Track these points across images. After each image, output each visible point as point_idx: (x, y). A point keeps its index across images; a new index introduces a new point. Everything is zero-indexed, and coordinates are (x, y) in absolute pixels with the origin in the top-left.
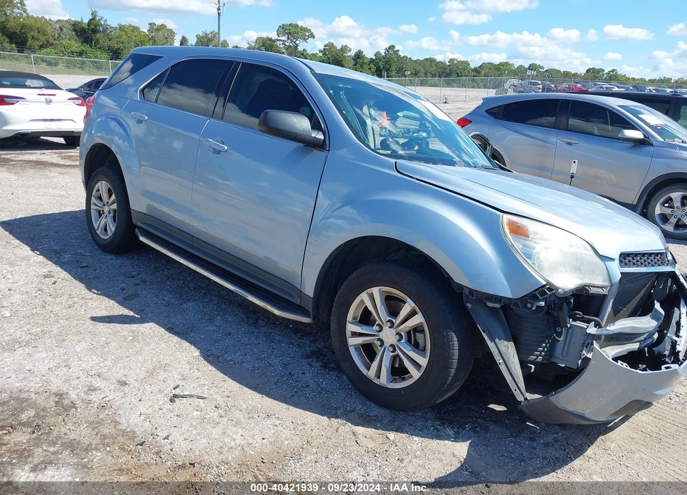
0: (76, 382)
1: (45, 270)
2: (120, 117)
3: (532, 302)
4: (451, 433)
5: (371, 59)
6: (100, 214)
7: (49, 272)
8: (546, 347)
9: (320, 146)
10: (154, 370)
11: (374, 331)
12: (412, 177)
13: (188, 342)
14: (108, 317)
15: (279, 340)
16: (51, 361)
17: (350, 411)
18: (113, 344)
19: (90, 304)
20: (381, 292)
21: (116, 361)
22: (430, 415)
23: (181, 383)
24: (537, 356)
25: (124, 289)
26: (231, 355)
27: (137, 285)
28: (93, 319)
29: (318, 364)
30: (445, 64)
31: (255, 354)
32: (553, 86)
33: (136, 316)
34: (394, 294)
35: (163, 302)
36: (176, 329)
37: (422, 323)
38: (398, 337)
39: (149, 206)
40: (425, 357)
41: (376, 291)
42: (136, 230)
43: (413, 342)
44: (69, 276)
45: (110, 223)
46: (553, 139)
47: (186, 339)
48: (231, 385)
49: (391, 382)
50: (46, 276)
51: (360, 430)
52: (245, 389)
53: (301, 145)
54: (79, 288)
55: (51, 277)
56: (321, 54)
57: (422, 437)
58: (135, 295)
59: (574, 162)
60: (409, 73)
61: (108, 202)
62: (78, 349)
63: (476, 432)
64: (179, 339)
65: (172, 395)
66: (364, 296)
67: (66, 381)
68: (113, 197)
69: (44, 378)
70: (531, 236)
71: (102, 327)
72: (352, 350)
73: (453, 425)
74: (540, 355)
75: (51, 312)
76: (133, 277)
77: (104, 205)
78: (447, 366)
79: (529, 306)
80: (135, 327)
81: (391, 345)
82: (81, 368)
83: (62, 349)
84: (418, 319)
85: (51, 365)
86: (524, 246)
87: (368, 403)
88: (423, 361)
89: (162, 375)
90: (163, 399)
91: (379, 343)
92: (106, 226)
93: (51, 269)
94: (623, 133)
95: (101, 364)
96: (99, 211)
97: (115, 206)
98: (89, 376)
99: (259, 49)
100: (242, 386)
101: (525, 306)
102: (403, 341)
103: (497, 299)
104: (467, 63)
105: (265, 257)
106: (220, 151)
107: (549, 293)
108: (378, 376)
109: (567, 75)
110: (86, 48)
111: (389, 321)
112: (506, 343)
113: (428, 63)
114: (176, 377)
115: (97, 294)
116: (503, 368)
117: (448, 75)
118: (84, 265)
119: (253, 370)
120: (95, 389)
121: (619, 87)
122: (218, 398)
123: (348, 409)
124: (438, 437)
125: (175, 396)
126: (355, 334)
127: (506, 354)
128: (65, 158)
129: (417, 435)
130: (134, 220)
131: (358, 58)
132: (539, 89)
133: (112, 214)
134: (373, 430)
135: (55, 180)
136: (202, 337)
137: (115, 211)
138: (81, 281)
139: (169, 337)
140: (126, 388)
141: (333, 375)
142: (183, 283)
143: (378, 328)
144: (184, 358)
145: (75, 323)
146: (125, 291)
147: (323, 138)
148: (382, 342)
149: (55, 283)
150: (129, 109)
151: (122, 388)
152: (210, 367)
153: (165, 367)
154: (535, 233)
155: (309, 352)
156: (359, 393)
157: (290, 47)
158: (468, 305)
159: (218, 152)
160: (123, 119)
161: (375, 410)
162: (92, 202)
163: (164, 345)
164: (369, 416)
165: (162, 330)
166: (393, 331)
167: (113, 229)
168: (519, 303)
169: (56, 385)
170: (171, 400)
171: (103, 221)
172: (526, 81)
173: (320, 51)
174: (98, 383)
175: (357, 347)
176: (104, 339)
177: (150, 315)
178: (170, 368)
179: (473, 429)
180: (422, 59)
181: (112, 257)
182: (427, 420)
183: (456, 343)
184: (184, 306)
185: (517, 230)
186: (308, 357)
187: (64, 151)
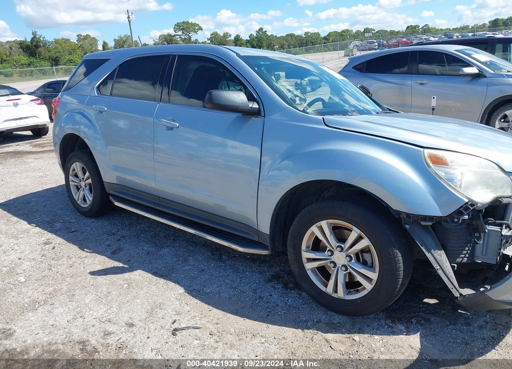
0: (92, 330)
1: (43, 239)
2: (84, 110)
3: (458, 217)
4: (403, 328)
5: (247, 40)
6: (78, 188)
7: (47, 239)
8: (469, 250)
9: (256, 113)
10: (152, 310)
11: (325, 256)
12: (340, 129)
13: (173, 282)
14: (103, 270)
15: (243, 270)
16: (68, 314)
17: (318, 322)
18: (114, 293)
19: (86, 262)
20: (329, 224)
21: (120, 307)
22: (381, 316)
23: (177, 318)
24: (463, 258)
25: (109, 246)
26: (209, 287)
27: (119, 240)
28: (92, 273)
29: (280, 286)
30: (302, 36)
31: (227, 284)
32: (385, 42)
33: (125, 266)
34: (340, 224)
35: (143, 251)
36: (160, 272)
37: (368, 245)
38: (348, 259)
39: (118, 178)
40: (375, 272)
41: (324, 224)
42: (110, 197)
43: (361, 261)
44: (64, 240)
45: (87, 194)
46: (409, 82)
47: (170, 280)
48: (217, 313)
49: (347, 294)
50: (46, 244)
51: (330, 336)
52: (229, 315)
53: (240, 115)
54: (73, 249)
55: (49, 243)
56: (209, 42)
57: (381, 335)
58: (120, 249)
59: (434, 98)
60: (277, 47)
61: (83, 179)
62: (87, 301)
63: (422, 325)
64: (165, 281)
65: (172, 329)
66: (314, 229)
67: (84, 330)
68: (87, 174)
69: (66, 330)
70: (450, 164)
71: (101, 279)
72: (310, 273)
73: (402, 321)
74: (465, 257)
75: (57, 272)
76: (114, 234)
77: (80, 181)
78: (396, 277)
79: (456, 220)
80: (127, 275)
81: (342, 266)
82: (94, 317)
83: (74, 303)
84: (365, 243)
85: (69, 318)
86: (446, 173)
87: (330, 313)
88: (374, 276)
89: (160, 313)
90: (167, 334)
91: (332, 265)
92: (84, 197)
93: (48, 237)
94: (462, 71)
95: (109, 311)
96: (77, 186)
97: (90, 181)
98: (102, 323)
99: (162, 43)
100: (225, 313)
101: (453, 221)
102: (353, 261)
103: (431, 218)
104: (318, 34)
105: (215, 204)
106: (173, 128)
107: (471, 208)
108: (336, 291)
109: (392, 33)
110: (32, 59)
111: (338, 246)
112: (439, 252)
113: (289, 38)
114: (171, 313)
115: (90, 252)
116: (440, 272)
117: (306, 44)
118: (73, 230)
119: (230, 298)
120: (110, 334)
121: (434, 37)
122: (209, 325)
123: (315, 320)
124: (394, 333)
125: (176, 330)
126: (310, 260)
127: (441, 261)
128: (36, 146)
129: (376, 334)
130: (107, 190)
131: (237, 41)
132: (376, 46)
133: (88, 188)
134: (341, 335)
135: (33, 165)
136: (182, 276)
137: (90, 184)
138: (74, 243)
139: (157, 280)
140: (134, 329)
141: (294, 293)
142: (155, 234)
143: (330, 253)
144: (173, 296)
145: (78, 279)
146: (111, 247)
147: (258, 107)
148: (335, 264)
149: (54, 248)
150: (90, 104)
151: (131, 329)
152: (196, 301)
153: (160, 306)
154: (452, 162)
155: (270, 277)
156: (319, 305)
157: (185, 39)
158: (406, 226)
159: (172, 129)
160: (86, 112)
161: (337, 318)
162: (70, 180)
163: (154, 287)
164: (333, 324)
165: (149, 275)
166: (343, 254)
167: (91, 199)
168: (448, 219)
169: (77, 335)
170: (173, 334)
171: (82, 193)
172: (365, 42)
173: (208, 39)
174: (111, 328)
175: (313, 270)
176: (106, 290)
177: (136, 264)
178: (165, 306)
179: (418, 322)
180: (284, 35)
181: (93, 220)
182: (380, 320)
183: (400, 258)
184: (161, 252)
185: (438, 161)
186: (270, 281)
187: (33, 141)
